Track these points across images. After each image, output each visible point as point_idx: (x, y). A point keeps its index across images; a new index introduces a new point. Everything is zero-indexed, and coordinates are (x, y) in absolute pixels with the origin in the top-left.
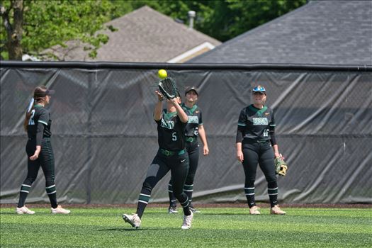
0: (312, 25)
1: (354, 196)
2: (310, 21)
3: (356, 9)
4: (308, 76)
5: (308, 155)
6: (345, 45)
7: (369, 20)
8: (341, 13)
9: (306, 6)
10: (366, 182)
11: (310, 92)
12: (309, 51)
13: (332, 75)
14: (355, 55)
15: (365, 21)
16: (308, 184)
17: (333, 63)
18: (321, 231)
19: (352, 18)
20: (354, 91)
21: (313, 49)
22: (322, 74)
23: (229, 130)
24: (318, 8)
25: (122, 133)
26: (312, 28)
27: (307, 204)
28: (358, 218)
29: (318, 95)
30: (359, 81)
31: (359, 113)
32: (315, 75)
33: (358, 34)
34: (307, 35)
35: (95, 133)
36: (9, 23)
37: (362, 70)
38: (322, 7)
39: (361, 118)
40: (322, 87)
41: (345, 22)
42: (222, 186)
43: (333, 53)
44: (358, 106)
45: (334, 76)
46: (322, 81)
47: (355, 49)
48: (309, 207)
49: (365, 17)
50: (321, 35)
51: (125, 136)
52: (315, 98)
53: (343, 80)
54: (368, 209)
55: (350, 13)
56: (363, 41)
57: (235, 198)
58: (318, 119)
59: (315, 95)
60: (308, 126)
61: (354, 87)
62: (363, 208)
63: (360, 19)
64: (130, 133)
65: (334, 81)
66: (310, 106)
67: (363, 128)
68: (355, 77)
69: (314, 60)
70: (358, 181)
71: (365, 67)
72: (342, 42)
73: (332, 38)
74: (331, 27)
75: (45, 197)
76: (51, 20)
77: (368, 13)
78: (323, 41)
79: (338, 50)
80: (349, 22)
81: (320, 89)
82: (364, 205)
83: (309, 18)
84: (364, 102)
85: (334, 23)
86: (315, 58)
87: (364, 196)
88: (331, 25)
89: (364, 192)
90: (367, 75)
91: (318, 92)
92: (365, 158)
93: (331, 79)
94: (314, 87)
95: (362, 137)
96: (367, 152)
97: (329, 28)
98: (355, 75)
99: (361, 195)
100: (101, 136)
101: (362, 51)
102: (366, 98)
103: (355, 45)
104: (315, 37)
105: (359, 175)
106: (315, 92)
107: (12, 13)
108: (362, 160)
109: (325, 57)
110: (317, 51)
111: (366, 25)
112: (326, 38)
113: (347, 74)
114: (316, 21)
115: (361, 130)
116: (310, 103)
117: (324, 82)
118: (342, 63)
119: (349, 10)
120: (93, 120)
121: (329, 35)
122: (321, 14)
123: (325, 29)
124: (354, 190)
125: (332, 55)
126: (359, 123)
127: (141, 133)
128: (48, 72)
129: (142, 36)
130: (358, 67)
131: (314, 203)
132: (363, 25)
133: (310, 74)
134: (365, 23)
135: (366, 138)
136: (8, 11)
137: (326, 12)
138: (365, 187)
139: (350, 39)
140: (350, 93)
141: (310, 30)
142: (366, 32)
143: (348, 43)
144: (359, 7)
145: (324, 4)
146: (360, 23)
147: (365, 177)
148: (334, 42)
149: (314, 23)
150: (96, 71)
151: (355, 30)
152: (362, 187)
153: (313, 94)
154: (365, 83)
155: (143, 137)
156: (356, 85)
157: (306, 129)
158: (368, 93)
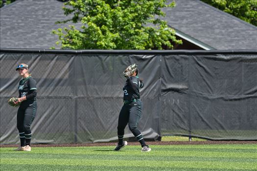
0: (7, 21)
1: (37, 139)
2: (6, 18)
3: (37, 11)
4: (5, 56)
5: (5, 111)
6: (30, 35)
7: (46, 18)
8: (27, 13)
9: (2, 8)
10: (45, 129)
11: (6, 68)
12: (6, 39)
13: (22, 56)
14: (37, 42)
15: (43, 18)
16: (5, 131)
17: (22, 48)
18: (15, 163)
19: (34, 16)
20: (37, 67)
21: (8, 38)
22: (15, 55)
24: (11, 10)
26: (7, 23)
27: (5, 144)
28: (40, 154)
29: (12, 70)
30: (40, 60)
31: (40, 82)
32: (10, 55)
33: (38, 28)
34: (4, 28)
37: (42, 52)
38: (14, 9)
39: (41, 86)
40: (15, 64)
41: (30, 20)
43: (22, 40)
44: (39, 77)
45: (23, 56)
46: (14, 60)
47: (37, 38)
48: (6, 147)
49: (44, 16)
50: (13, 28)
52: (10, 72)
53: (29, 59)
54: (47, 148)
55: (33, 13)
56: (42, 32)
58: (12, 86)
59: (10, 70)
60: (5, 91)
61: (37, 64)
62: (43, 147)
63: (40, 17)
65: (23, 60)
66: (6, 77)
67: (43, 92)
68: (37, 57)
69: (9, 46)
70: (40, 129)
71: (44, 50)
72: (27, 33)
73: (21, 31)
74: (20, 23)
77: (45, 13)
78: (14, 32)
79: (25, 39)
80: (33, 20)
81: (13, 66)
82: (44, 145)
83: (5, 16)
84: (44, 74)
85: (22, 20)
86: (10, 44)
87: (44, 139)
88: (20, 21)
89: (44, 136)
90: (46, 56)
91: (12, 68)
92: (45, 112)
93: (21, 59)
94: (9, 64)
95: (43, 98)
96: (46, 108)
97: (18, 23)
98: (37, 55)
99: (42, 138)
101: (42, 39)
102: (45, 72)
103: (37, 35)
104: (9, 29)
105: (40, 125)
106: (10, 67)
108: (43, 114)
109: (17, 43)
110: (11, 39)
111: (45, 21)
112: (17, 30)
113: (32, 55)
114: (10, 18)
115: (42, 94)
116: (6, 75)
117: (16, 61)
118: (28, 48)
119: (32, 12)
121: (19, 28)
122: (13, 13)
123: (16, 24)
124: (37, 135)
125: (21, 42)
126: (41, 88)
130: (40, 50)
131: (9, 144)
132: (42, 21)
133: (6, 55)
134: (43, 20)
135: (45, 99)
137: (17, 12)
138: (44, 133)
139: (33, 31)
140: (34, 68)
141: (5, 24)
142: (44, 26)
143: (32, 34)
144: (39, 9)
145: (14, 7)
146: (40, 20)
147: (44, 125)
148: (22, 33)
149: (8, 19)
151: (37, 25)
152: (43, 133)
153: (9, 69)
154: (44, 61)
156: (38, 62)
157: (4, 92)
158: (47, 68)
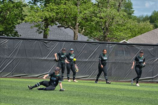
23: (148, 62)
25: (117, 62)
35: (110, 61)
36: (104, 31)
42: (145, 77)
51: (118, 63)
57: (148, 81)
64: (120, 62)
75: (95, 78)
76: (116, 30)
100: (111, 62)
107: (105, 28)
120: (109, 58)
127: (123, 62)
128: (97, 44)
129: (157, 36)
136: (104, 28)
150: (111, 44)
155: (123, 63)
